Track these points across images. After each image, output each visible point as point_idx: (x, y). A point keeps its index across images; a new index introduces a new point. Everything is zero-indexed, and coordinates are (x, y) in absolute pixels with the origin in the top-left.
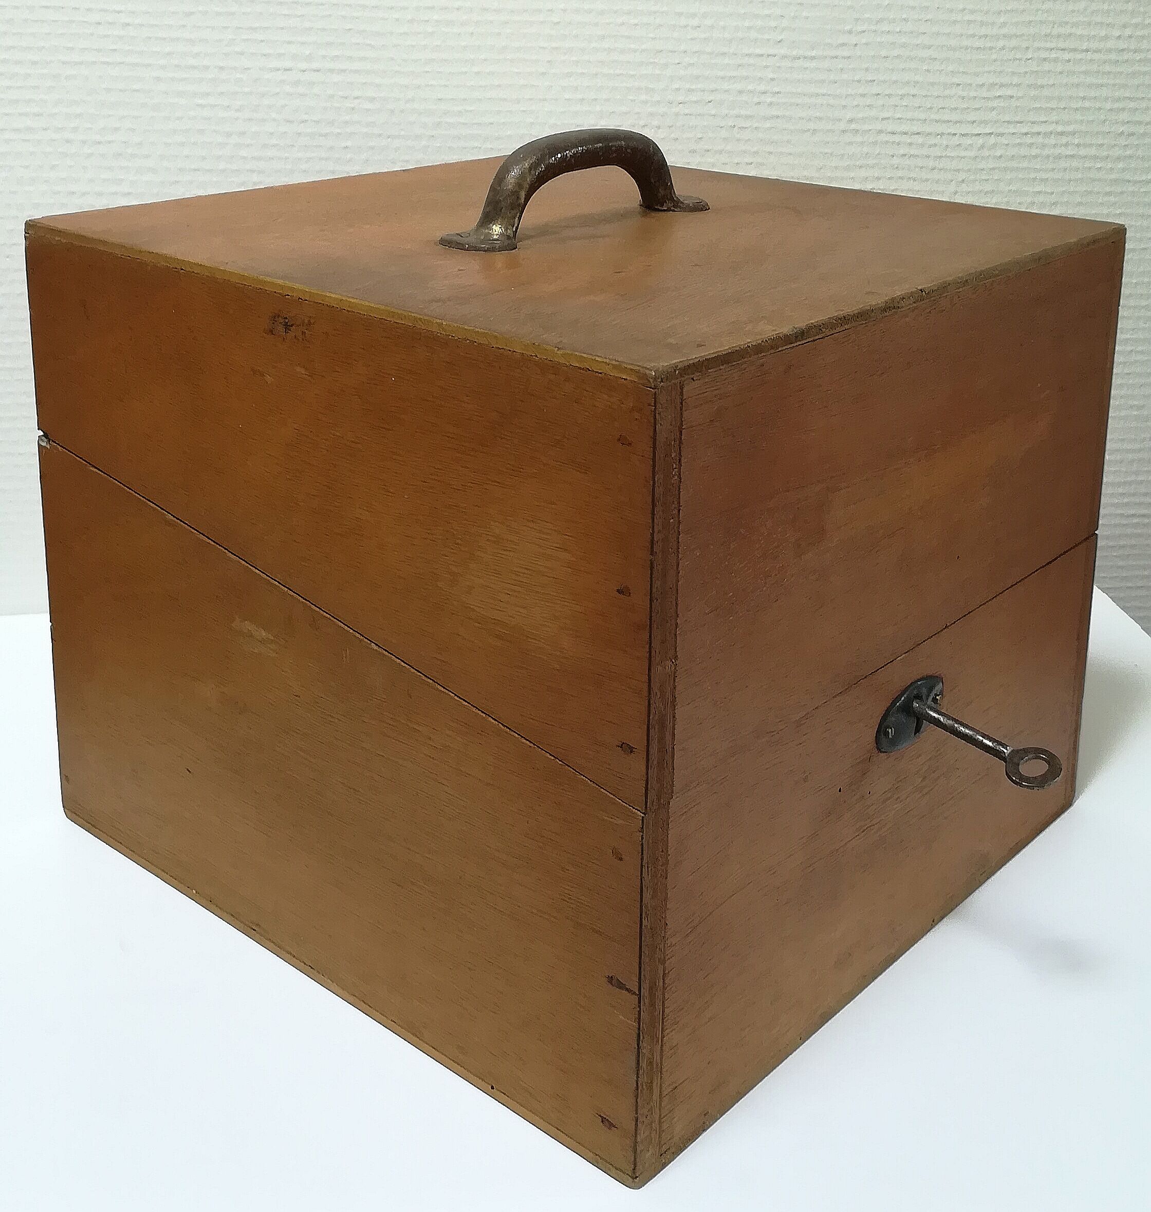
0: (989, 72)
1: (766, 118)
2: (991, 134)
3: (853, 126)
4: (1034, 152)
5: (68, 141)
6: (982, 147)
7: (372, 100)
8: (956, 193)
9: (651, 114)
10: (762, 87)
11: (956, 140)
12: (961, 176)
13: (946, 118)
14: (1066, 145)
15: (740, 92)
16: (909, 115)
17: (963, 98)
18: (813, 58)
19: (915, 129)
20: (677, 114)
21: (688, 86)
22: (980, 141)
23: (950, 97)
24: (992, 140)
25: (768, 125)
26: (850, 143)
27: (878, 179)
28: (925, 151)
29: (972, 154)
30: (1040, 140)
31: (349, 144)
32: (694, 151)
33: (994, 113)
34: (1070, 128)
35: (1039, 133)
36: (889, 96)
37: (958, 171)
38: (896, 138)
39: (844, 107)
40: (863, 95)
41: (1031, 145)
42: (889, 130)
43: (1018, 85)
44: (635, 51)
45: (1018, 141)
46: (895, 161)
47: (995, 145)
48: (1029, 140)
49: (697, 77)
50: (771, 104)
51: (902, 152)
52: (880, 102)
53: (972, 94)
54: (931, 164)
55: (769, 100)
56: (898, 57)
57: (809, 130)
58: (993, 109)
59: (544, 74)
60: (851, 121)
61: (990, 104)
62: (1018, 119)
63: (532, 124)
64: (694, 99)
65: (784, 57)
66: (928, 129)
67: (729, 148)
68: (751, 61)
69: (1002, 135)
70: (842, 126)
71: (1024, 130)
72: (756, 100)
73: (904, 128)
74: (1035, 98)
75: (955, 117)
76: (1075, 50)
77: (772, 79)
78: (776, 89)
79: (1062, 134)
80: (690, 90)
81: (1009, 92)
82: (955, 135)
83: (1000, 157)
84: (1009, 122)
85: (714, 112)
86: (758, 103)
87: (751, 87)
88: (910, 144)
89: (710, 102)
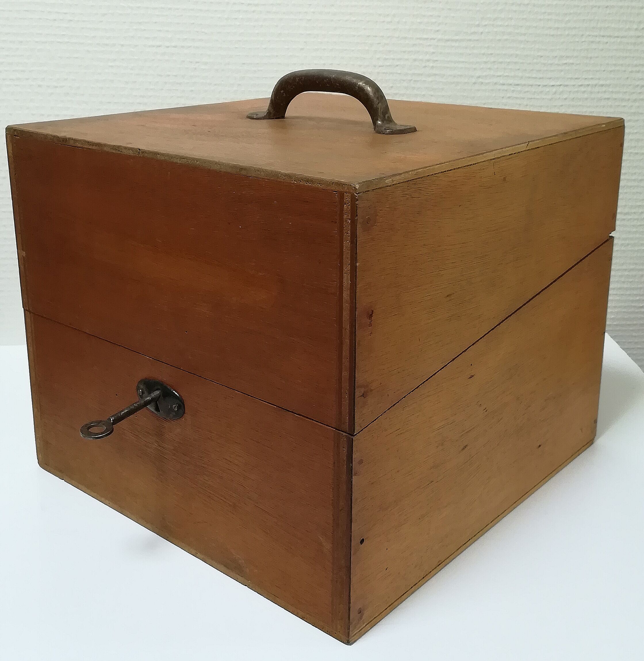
0: (559, 49)
1: (429, 75)
2: (560, 85)
3: (481, 80)
4: (586, 96)
5: (40, 86)
6: (555, 93)
7: (206, 63)
10: (427, 57)
11: (540, 89)
13: (534, 76)
14: (605, 92)
15: (415, 60)
16: (512, 74)
17: (544, 64)
18: (456, 41)
19: (517, 82)
20: (378, 73)
21: (385, 56)
22: (554, 89)
23: (537, 63)
24: (561, 89)
25: (430, 79)
26: (478, 90)
28: (521, 95)
29: (550, 97)
30: (589, 89)
31: (193, 88)
33: (563, 73)
34: (608, 82)
35: (588, 85)
36: (501, 63)
38: (505, 87)
39: (475, 69)
40: (486, 62)
41: (584, 92)
42: (501, 83)
43: (576, 57)
44: (354, 36)
45: (576, 90)
47: (562, 92)
48: (582, 89)
49: (390, 51)
50: (432, 67)
51: (508, 95)
52: (496, 67)
53: (550, 62)
55: (431, 65)
56: (506, 40)
57: (454, 83)
58: (562, 71)
59: (302, 49)
60: (478, 77)
61: (560, 68)
62: (576, 76)
64: (388, 64)
65: (439, 40)
66: (523, 82)
67: (408, 92)
68: (421, 42)
69: (567, 86)
70: (474, 80)
71: (580, 84)
72: (424, 65)
73: (511, 81)
74: (586, 64)
75: (539, 75)
76: (610, 36)
77: (433, 53)
78: (435, 59)
79: (602, 85)
80: (386, 59)
81: (571, 61)
82: (539, 86)
83: (566, 99)
84: (571, 78)
85: (399, 72)
86: (425, 67)
87: (421, 57)
88: (513, 91)
89: (397, 66)
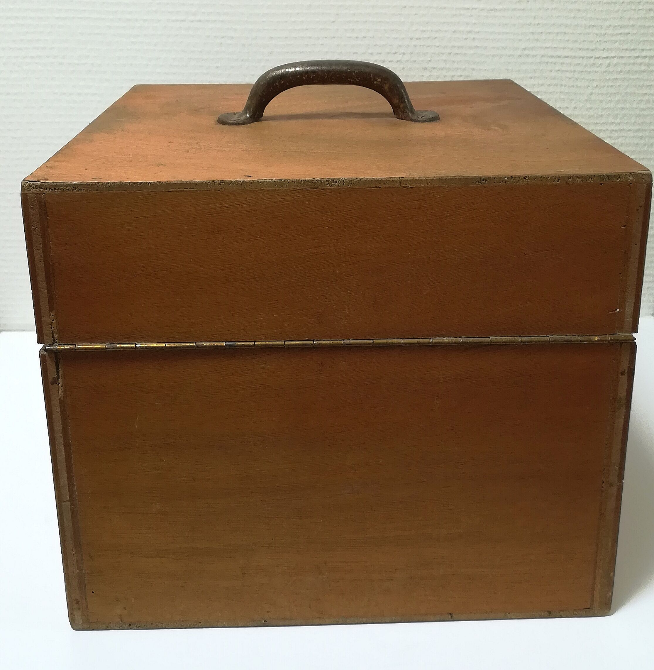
0: (614, 18)
1: (470, 48)
2: (615, 57)
3: (526, 52)
4: (643, 68)
6: (609, 65)
8: (591, 94)
9: (400, 46)
10: (468, 29)
11: (592, 61)
12: (595, 83)
13: (586, 47)
15: (455, 32)
16: (562, 45)
17: (597, 34)
18: (500, 10)
19: (566, 54)
20: (415, 46)
21: (422, 28)
22: (608, 61)
23: (589, 34)
24: (615, 61)
25: (472, 52)
26: (524, 63)
27: (542, 85)
28: (572, 68)
29: (603, 69)
30: (647, 61)
32: (425, 69)
33: (617, 44)
35: (646, 57)
36: (549, 33)
37: (593, 80)
38: (554, 60)
39: (520, 40)
40: (533, 33)
41: (641, 64)
42: (549, 55)
43: (633, 26)
44: (389, 7)
45: (632, 61)
46: (553, 74)
47: (617, 65)
48: (640, 61)
49: (428, 23)
50: (474, 39)
51: (557, 68)
52: (544, 37)
53: (603, 32)
54: (576, 76)
55: (473, 37)
56: (555, 9)
57: (497, 55)
58: (617, 41)
59: (334, 22)
60: (525, 49)
61: (615, 38)
62: (632, 47)
63: (327, 52)
64: (426, 36)
65: (482, 10)
66: (574, 54)
67: (448, 66)
68: (462, 12)
69: (622, 57)
70: (519, 52)
71: (637, 55)
72: (464, 37)
73: (559, 53)
74: (644, 34)
75: (592, 46)
77: (475, 24)
78: (477, 30)
80: (423, 31)
81: (627, 31)
82: (591, 58)
83: (621, 72)
84: (626, 50)
85: (438, 44)
86: (466, 39)
87: (461, 28)
88: (563, 64)
89: (436, 38)
